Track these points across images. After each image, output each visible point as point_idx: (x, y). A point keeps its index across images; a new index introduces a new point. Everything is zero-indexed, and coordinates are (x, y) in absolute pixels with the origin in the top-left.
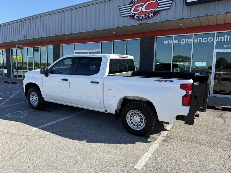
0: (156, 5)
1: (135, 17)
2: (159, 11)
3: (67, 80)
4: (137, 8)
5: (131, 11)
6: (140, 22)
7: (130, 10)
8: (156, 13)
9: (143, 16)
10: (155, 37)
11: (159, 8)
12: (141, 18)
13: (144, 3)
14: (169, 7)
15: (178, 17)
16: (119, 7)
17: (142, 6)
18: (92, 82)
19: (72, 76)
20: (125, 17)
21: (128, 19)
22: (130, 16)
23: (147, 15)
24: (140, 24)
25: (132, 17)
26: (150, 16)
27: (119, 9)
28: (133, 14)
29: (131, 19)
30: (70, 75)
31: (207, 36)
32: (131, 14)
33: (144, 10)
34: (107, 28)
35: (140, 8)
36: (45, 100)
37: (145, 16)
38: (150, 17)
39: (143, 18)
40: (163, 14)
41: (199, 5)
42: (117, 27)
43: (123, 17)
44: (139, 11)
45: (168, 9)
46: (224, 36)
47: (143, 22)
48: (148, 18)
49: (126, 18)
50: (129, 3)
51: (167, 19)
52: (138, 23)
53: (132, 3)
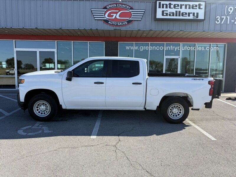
0: (129, 15)
1: (109, 22)
2: (132, 21)
3: (102, 83)
4: (111, 14)
5: (105, 16)
6: (115, 28)
7: (103, 14)
8: (129, 22)
9: (117, 23)
10: (119, 42)
11: (132, 18)
12: (115, 24)
13: (118, 11)
14: (141, 19)
15: (148, 28)
16: (91, 9)
17: (117, 13)
18: (133, 84)
19: (108, 78)
20: (98, 20)
21: (101, 23)
22: (104, 20)
23: (121, 23)
24: (115, 30)
25: (106, 21)
26: (124, 23)
27: (92, 11)
28: (107, 19)
29: (104, 24)
30: (106, 78)
31: (160, 45)
32: (105, 19)
33: (118, 17)
34: (78, 29)
35: (115, 15)
36: (64, 107)
37: (120, 23)
38: (124, 25)
39: (117, 24)
40: (135, 23)
41: (163, 21)
42: (90, 29)
43: (96, 20)
44: (114, 18)
45: (140, 20)
46: (170, 46)
47: (118, 28)
48: (122, 25)
49: (100, 22)
50: (103, 8)
51: (139, 29)
52: (112, 28)
53: (105, 8)
